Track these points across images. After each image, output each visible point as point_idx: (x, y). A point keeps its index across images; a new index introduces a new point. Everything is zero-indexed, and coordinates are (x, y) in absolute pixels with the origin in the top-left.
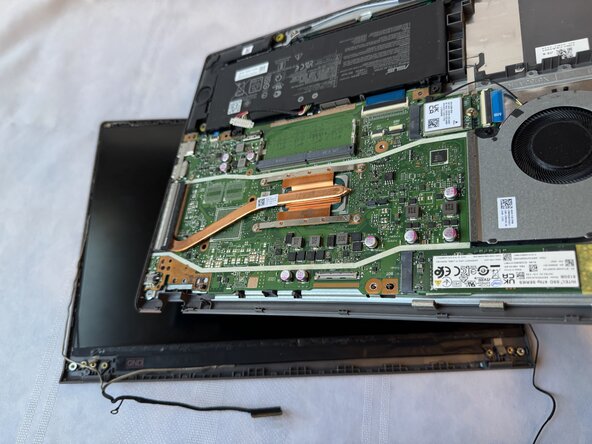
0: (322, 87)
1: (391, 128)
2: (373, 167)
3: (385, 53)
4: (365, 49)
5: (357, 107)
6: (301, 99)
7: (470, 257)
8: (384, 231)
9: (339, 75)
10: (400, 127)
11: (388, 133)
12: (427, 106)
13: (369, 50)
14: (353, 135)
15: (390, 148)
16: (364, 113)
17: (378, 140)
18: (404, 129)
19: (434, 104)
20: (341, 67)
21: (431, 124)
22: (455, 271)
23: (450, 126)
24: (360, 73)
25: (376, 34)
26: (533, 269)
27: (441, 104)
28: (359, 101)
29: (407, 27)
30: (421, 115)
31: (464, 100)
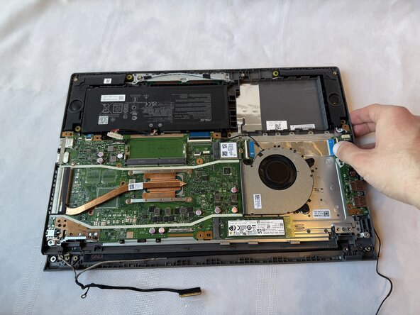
0: (164, 121)
1: (204, 152)
2: (196, 172)
3: (199, 109)
4: (187, 103)
5: (185, 136)
6: (151, 125)
7: (244, 221)
8: (204, 207)
9: (174, 115)
10: (208, 152)
11: (202, 154)
12: (222, 144)
13: (190, 105)
14: (184, 152)
15: (204, 163)
16: (189, 141)
17: (198, 157)
18: (211, 153)
19: (224, 143)
20: (174, 111)
21: (224, 154)
22: (237, 228)
23: (233, 156)
24: (186, 117)
25: (193, 95)
26: (269, 227)
27: (227, 144)
28: (186, 133)
29: (209, 96)
30: (219, 148)
31: (238, 143)
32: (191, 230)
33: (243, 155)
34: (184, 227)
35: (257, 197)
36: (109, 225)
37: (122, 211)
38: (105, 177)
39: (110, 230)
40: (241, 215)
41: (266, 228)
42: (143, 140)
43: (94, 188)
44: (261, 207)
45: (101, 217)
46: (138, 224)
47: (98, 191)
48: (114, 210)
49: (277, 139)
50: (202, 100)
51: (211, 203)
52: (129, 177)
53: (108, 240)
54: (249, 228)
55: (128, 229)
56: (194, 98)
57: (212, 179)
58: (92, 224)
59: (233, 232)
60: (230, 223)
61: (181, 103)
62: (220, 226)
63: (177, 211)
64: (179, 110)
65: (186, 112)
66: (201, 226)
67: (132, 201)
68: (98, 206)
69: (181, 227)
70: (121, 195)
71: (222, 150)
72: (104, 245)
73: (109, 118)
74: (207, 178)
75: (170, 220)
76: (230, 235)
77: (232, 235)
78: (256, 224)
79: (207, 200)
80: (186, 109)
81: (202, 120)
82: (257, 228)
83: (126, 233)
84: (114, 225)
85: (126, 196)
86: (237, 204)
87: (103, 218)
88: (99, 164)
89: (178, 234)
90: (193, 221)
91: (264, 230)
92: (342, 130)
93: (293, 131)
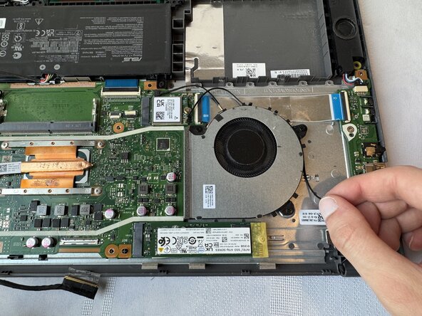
0: (64, 60)
1: (127, 113)
2: (111, 145)
3: (122, 41)
4: (104, 31)
5: (97, 86)
6: (43, 67)
7: (184, 230)
8: (120, 204)
9: (80, 51)
10: (134, 113)
11: (123, 116)
12: (156, 99)
13: (108, 34)
14: (94, 112)
15: (126, 130)
16: (104, 94)
17: (116, 121)
18: (138, 115)
19: (160, 98)
20: (81, 44)
21: (158, 116)
22: (173, 241)
23: (173, 120)
24: (100, 54)
25: (114, 19)
26: (225, 240)
27: (165, 99)
28: (99, 81)
29: (140, 20)
30: (150, 106)
31: (182, 99)
32: (95, 242)
33: (191, 116)
34: (86, 237)
35: (210, 190)
40: (180, 219)
41: (220, 241)
44: (214, 207)
49: (248, 93)
50: (129, 26)
51: (132, 198)
54: (192, 241)
56: (115, 24)
57: (137, 157)
59: (164, 247)
60: (161, 233)
61: (94, 32)
62: (144, 236)
64: (90, 42)
65: (100, 46)
66: (113, 237)
67: (5, 192)
71: (156, 109)
74: (129, 156)
75: (64, 224)
76: (159, 252)
77: (163, 253)
78: (205, 235)
79: (126, 192)
80: (101, 42)
81: (126, 59)
82: (205, 241)
86: (175, 200)
90: (101, 227)
91: (217, 245)
92: (354, 79)
93: (275, 80)
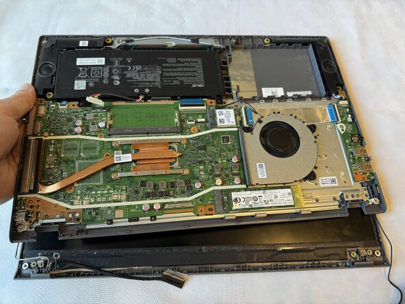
0: (151, 86)
1: (199, 120)
2: (191, 141)
3: (189, 74)
4: (176, 67)
5: (175, 103)
6: (137, 91)
7: (248, 192)
8: (203, 179)
9: (162, 80)
10: (203, 120)
11: (196, 122)
12: (217, 111)
13: (179, 69)
14: (176, 120)
15: (199, 131)
16: (181, 108)
17: (192, 125)
18: (206, 121)
19: (220, 110)
20: (162, 76)
21: (221, 121)
22: (243, 200)
23: (231, 124)
24: (175, 82)
25: (182, 60)
26: (276, 197)
27: (224, 111)
28: (176, 100)
29: (200, 61)
30: (214, 116)
31: (235, 110)
32: (190, 205)
33: (241, 122)
34: (183, 202)
35: (261, 166)
36: (93, 203)
37: (108, 187)
38: (84, 149)
39: (95, 209)
40: (244, 186)
41: (273, 198)
42: (127, 107)
43: (73, 162)
44: (265, 177)
45: (83, 196)
46: (128, 200)
47: (77, 165)
48: (98, 186)
49: (275, 106)
50: (193, 64)
51: (210, 174)
52: (114, 149)
53: (93, 221)
54: (255, 199)
55: (117, 208)
56: (182, 63)
57: (210, 148)
58: (72, 204)
59: (238, 204)
60: (234, 195)
61: (169, 67)
62: (223, 198)
63: (173, 185)
64: (167, 74)
65: (175, 77)
66: (201, 200)
67: (119, 175)
68: (78, 182)
69: (179, 202)
70: (105, 169)
71: (219, 117)
72: (88, 227)
73: (87, 83)
74: (204, 148)
75: (167, 195)
76: (234, 208)
77: (237, 208)
78: (262, 195)
79: (206, 171)
80: (175, 74)
81: (194, 86)
82: (263, 199)
83: (114, 212)
84: (98, 203)
85: (112, 169)
86: (239, 174)
87: (85, 195)
88: (76, 134)
89: (175, 210)
90: (192, 195)
91: (271, 200)
92: (338, 97)
93: (291, 98)
